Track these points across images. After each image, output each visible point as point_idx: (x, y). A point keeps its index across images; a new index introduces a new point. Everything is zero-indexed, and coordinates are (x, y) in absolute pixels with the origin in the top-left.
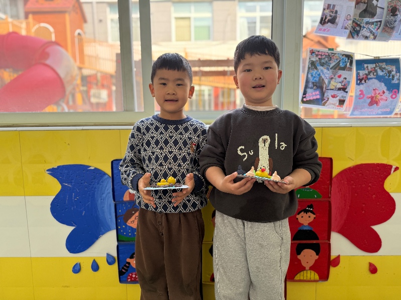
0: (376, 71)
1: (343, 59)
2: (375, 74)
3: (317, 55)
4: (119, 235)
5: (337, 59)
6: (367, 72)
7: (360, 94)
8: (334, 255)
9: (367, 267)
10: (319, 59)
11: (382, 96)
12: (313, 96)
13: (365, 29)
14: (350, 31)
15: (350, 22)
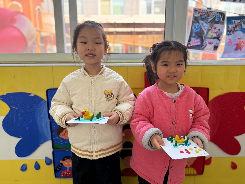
0: (241, 25)
1: (218, 15)
3: (199, 13)
4: (54, 144)
5: (213, 16)
6: (234, 26)
7: (229, 42)
11: (244, 43)
12: (195, 43)
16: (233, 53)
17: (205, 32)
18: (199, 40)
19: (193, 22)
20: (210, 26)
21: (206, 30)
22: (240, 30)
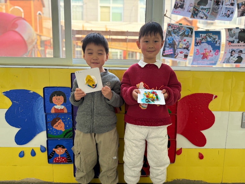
0: (206, 38)
1: (187, 30)
2: (206, 40)
3: (172, 27)
5: (184, 30)
6: (201, 39)
7: (197, 52)
8: (178, 147)
9: (197, 155)
10: (173, 29)
11: (209, 53)
12: (169, 52)
13: (201, 12)
14: (192, 13)
15: (192, 8)
16: (201, 61)
17: (177, 43)
18: (172, 50)
19: (167, 35)
20: (181, 38)
21: (177, 41)
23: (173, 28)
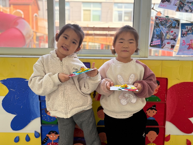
1: (174, 22)
2: (192, 31)
3: (159, 20)
4: (42, 120)
5: (171, 22)
6: (187, 30)
7: (183, 43)
8: (167, 134)
12: (157, 42)
13: (187, 6)
14: (178, 7)
16: (186, 51)
18: (159, 41)
19: (155, 27)
20: (168, 30)
21: (165, 33)
22: (191, 34)
23: (161, 20)
